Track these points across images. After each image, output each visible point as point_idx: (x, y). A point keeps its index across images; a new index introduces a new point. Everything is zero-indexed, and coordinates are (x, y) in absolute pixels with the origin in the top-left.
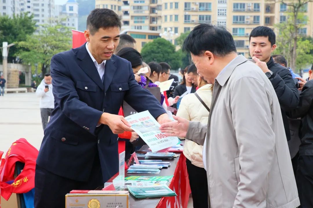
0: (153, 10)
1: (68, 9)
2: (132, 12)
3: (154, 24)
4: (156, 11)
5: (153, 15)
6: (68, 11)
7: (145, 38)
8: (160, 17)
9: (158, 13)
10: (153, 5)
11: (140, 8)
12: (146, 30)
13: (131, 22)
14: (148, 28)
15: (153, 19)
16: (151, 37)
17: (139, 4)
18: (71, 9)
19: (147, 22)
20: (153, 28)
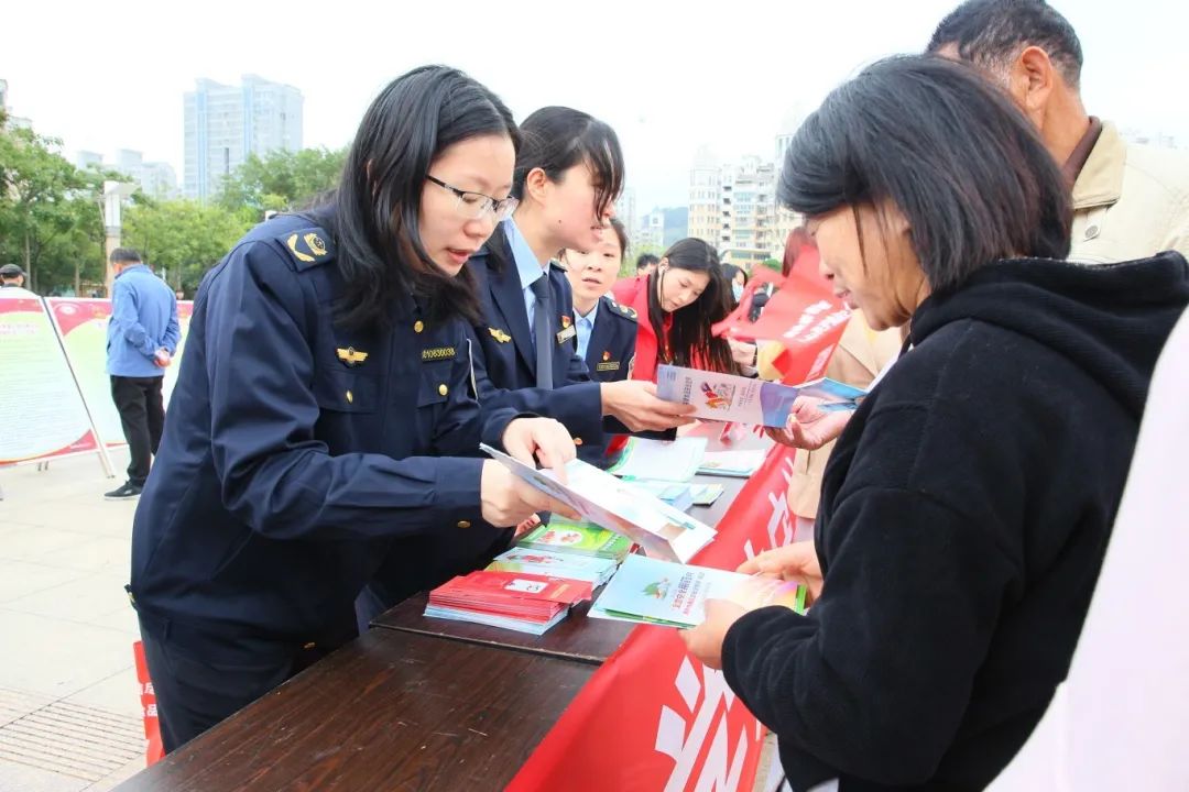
0: (760, 222)
1: (651, 222)
2: (733, 226)
3: (762, 240)
4: (765, 224)
5: (760, 229)
6: (651, 224)
7: (750, 257)
8: (770, 231)
9: (767, 226)
10: (761, 217)
11: (744, 219)
12: (751, 247)
13: (733, 238)
14: (753, 244)
15: (760, 234)
16: (758, 256)
17: (743, 215)
18: (655, 221)
19: (753, 237)
20: (760, 246)
